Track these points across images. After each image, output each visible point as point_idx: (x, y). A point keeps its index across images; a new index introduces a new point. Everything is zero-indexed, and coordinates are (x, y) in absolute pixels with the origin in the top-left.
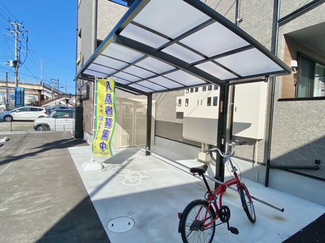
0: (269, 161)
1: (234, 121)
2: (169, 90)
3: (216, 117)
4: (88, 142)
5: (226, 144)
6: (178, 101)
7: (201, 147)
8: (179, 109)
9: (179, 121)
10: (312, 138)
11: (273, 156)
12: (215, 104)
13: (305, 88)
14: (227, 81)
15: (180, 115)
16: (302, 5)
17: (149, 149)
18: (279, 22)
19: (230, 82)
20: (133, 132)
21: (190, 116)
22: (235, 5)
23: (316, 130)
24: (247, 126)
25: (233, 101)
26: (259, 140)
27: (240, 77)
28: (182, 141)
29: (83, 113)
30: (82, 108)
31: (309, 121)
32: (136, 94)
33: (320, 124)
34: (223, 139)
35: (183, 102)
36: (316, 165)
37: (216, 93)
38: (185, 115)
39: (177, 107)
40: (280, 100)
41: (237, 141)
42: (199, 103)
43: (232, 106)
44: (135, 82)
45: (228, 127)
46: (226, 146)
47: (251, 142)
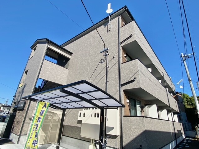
0: (122, 147)
1: (107, 126)
2: (76, 108)
3: (99, 123)
4: (13, 141)
5: (104, 139)
6: (79, 114)
7: (90, 142)
8: (79, 119)
9: (79, 125)
10: (137, 134)
11: (124, 144)
12: (98, 117)
13: (133, 110)
14: (103, 107)
15: (80, 122)
16: (127, 81)
17: (59, 145)
18: (121, 85)
19: (105, 108)
20: (49, 133)
21: (86, 123)
22: (106, 75)
23: (138, 130)
24: (112, 128)
25: (106, 116)
26: (118, 136)
27: (108, 106)
28: (79, 138)
29: (14, 119)
30: (15, 116)
31: (135, 126)
32: (55, 109)
33: (139, 128)
34: (102, 136)
35: (82, 114)
36: (140, 148)
37: (99, 111)
38: (82, 122)
39: (79, 117)
40: (124, 116)
41: (108, 136)
42: (91, 115)
43: (106, 118)
44: (59, 103)
45: (104, 129)
46: (104, 140)
47: (114, 137)
